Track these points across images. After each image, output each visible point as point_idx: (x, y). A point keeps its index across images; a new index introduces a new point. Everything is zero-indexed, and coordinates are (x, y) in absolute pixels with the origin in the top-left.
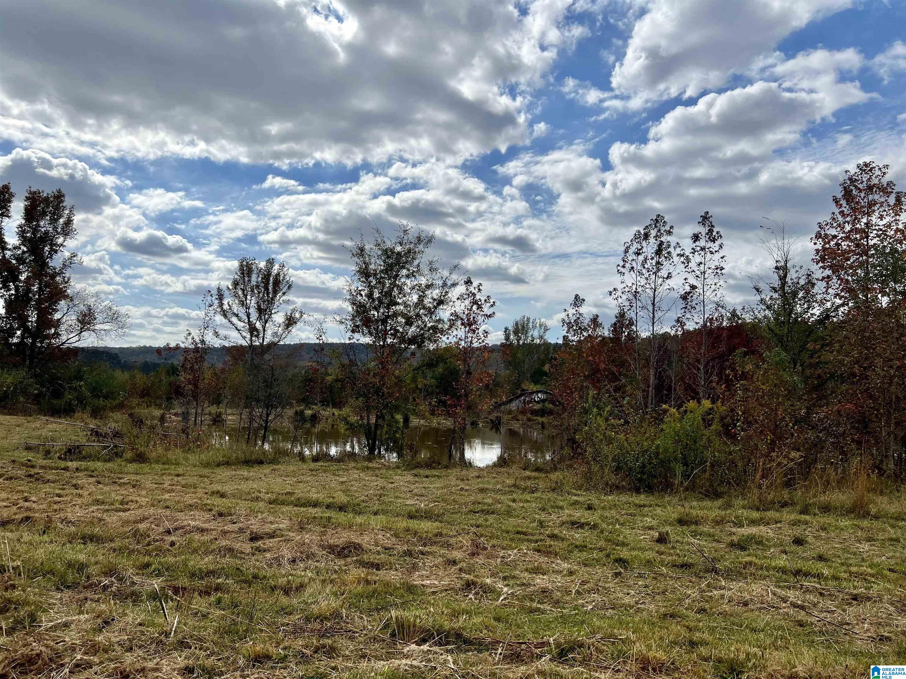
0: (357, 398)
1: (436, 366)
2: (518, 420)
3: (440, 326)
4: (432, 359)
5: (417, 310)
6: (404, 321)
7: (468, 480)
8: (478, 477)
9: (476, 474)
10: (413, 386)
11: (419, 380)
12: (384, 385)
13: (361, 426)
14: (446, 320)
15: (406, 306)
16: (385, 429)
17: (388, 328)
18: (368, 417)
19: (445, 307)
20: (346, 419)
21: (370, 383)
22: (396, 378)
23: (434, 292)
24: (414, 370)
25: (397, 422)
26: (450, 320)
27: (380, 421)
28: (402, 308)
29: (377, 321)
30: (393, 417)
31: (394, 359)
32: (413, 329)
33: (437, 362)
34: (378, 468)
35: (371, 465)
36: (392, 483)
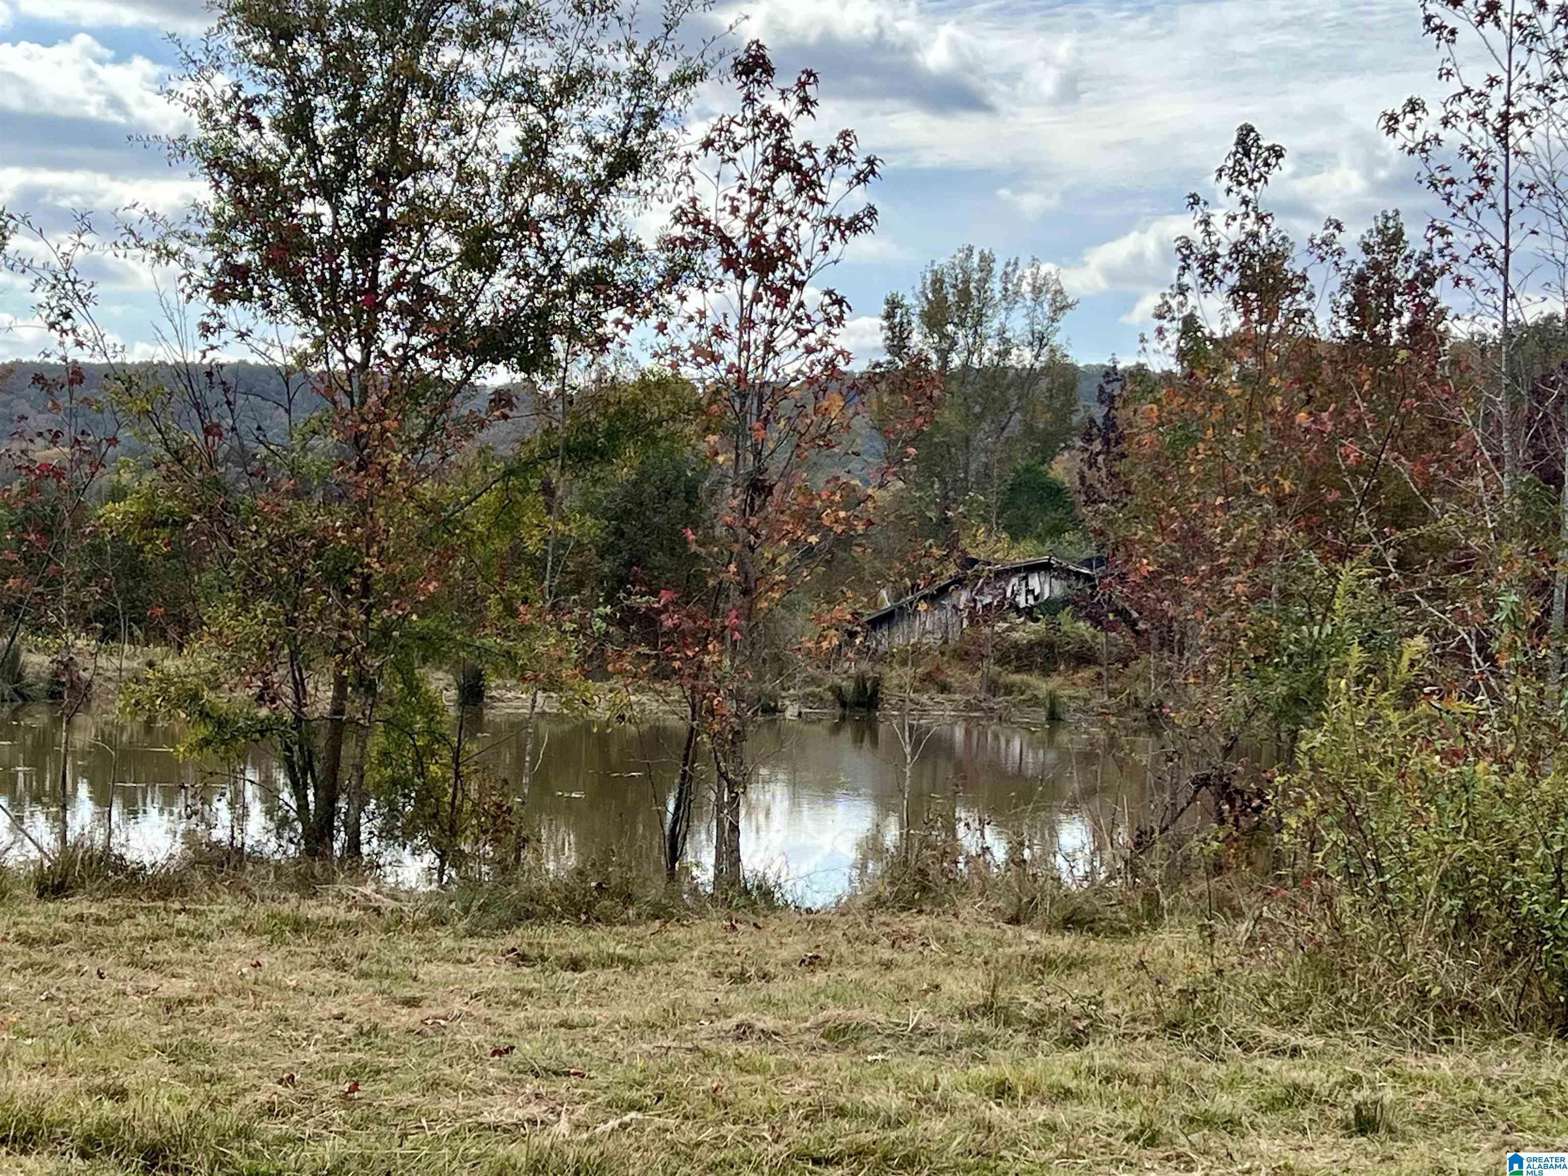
0: (244, 605)
1: (604, 455)
2: (944, 688)
3: (622, 273)
4: (591, 426)
5: (518, 200)
6: (456, 248)
7: (765, 977)
8: (812, 963)
9: (797, 947)
10: (501, 545)
11: (529, 518)
12: (370, 540)
13: (265, 729)
14: (650, 244)
15: (465, 178)
16: (377, 741)
17: (385, 278)
18: (299, 686)
19: (646, 185)
20: (195, 697)
21: (304, 534)
22: (424, 510)
23: (595, 114)
24: (509, 473)
25: (431, 709)
26: (667, 244)
27: (354, 708)
28: (446, 184)
29: (332, 247)
30: (413, 687)
31: (416, 425)
32: (501, 282)
33: (612, 435)
34: (346, 926)
35: (311, 910)
36: (411, 1003)
